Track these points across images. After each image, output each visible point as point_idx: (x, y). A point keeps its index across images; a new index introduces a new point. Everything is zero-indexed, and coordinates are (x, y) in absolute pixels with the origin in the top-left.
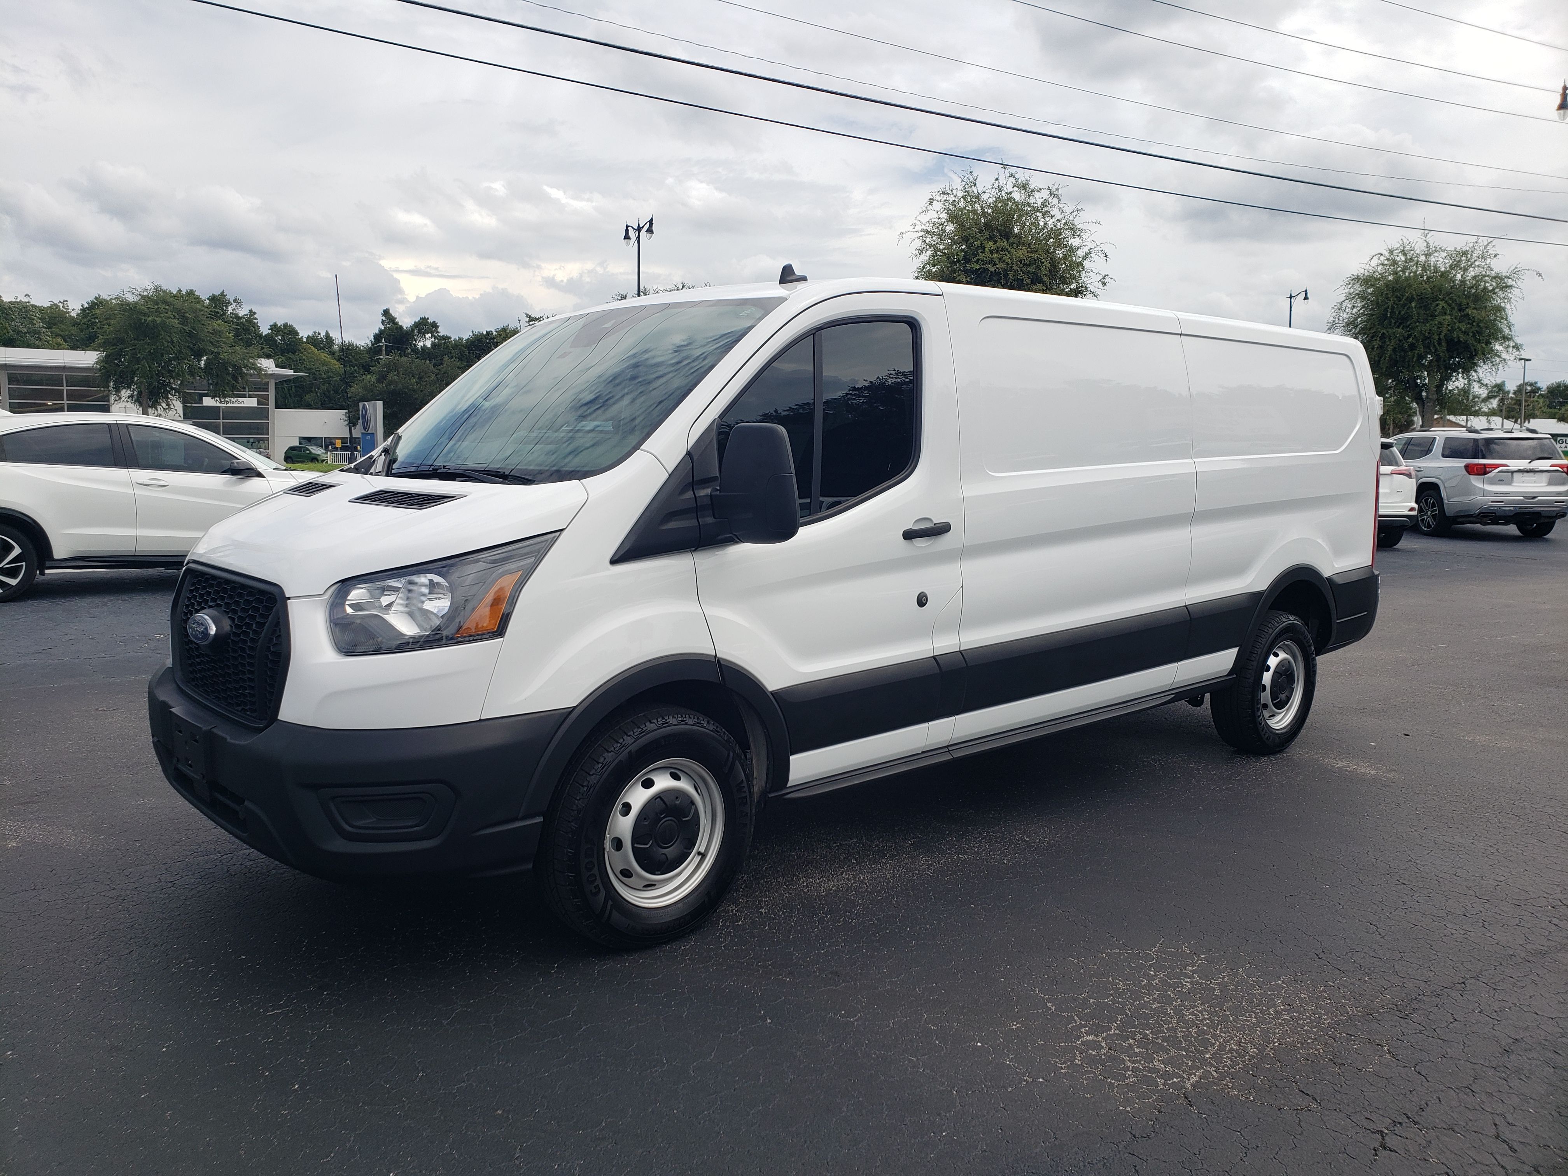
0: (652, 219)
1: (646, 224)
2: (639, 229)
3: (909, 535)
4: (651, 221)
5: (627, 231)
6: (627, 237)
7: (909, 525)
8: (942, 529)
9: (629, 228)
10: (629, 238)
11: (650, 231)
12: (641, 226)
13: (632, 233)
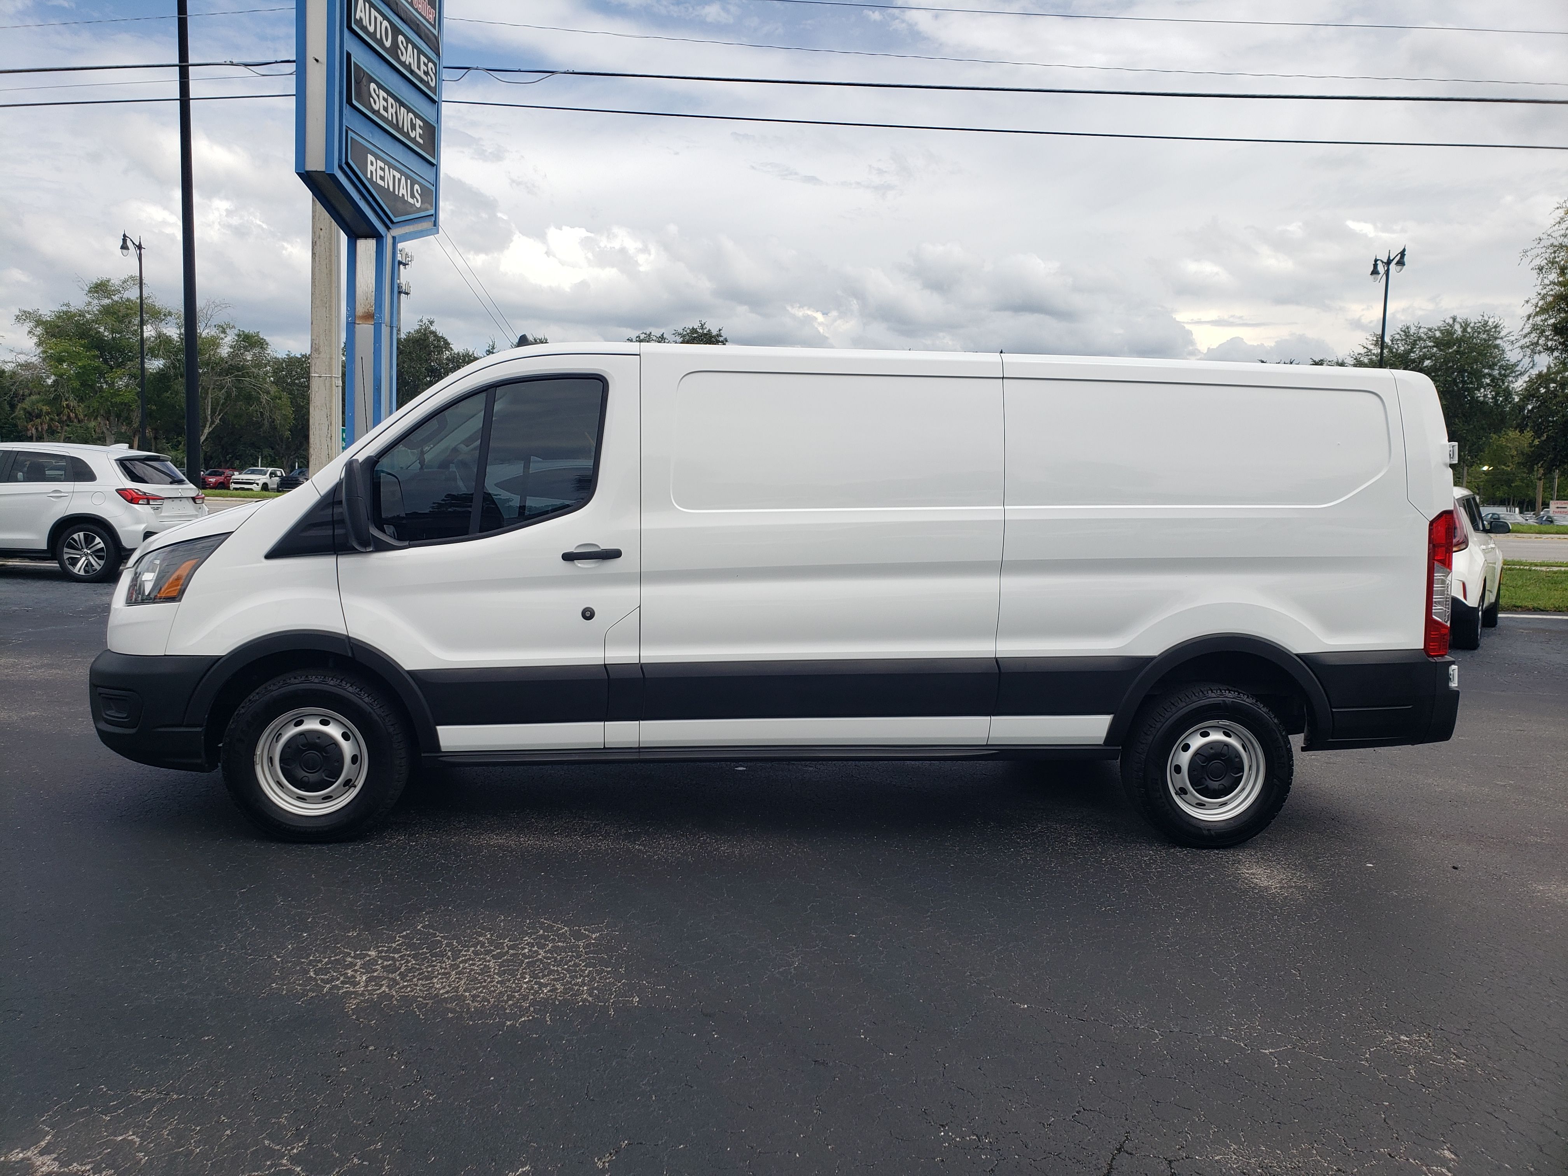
0: (1404, 250)
1: (1397, 255)
2: (1389, 262)
3: (569, 557)
4: (1403, 254)
5: (1375, 265)
6: (1375, 272)
7: (571, 549)
8: (615, 554)
9: (1378, 262)
10: (1378, 273)
11: (1401, 263)
12: (1391, 258)
13: (1381, 269)
